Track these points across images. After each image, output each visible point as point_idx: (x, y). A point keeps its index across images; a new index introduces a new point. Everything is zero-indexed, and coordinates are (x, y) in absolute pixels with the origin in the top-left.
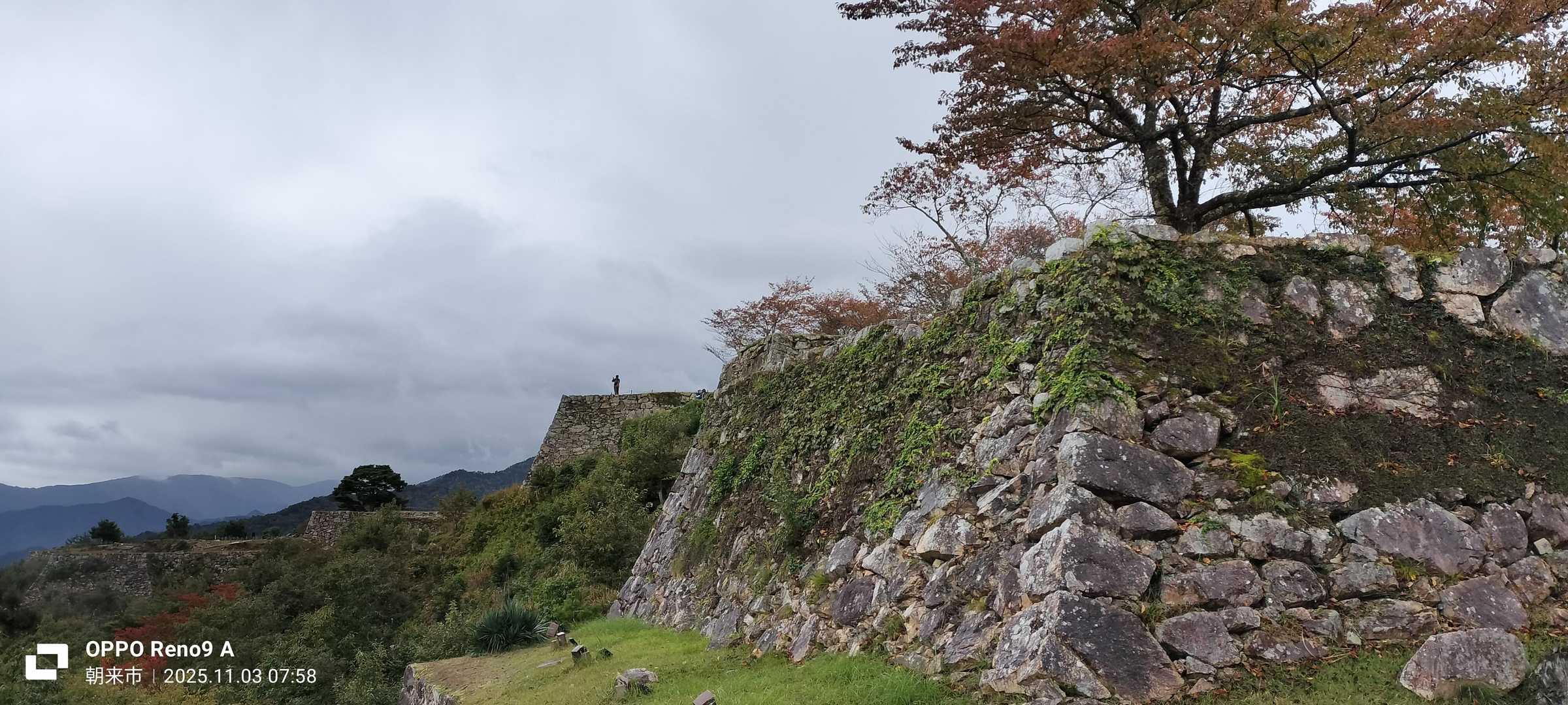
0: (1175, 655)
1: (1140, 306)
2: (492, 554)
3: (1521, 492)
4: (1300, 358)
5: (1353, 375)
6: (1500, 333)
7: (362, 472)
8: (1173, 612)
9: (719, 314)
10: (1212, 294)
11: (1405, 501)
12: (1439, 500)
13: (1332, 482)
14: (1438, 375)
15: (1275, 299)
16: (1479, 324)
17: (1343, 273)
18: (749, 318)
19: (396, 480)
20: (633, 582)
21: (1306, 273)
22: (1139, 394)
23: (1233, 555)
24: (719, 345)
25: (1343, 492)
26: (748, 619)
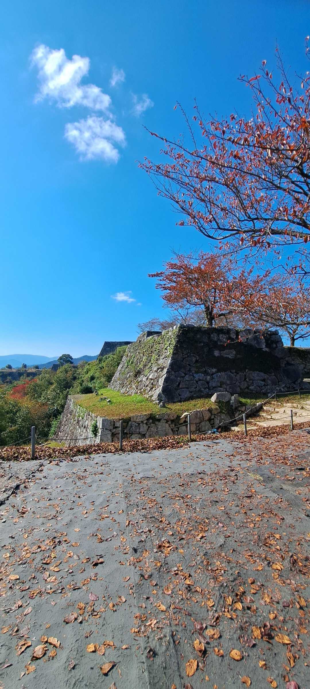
0: (180, 395)
1: (185, 338)
2: (90, 374)
3: (245, 371)
4: (212, 348)
5: (220, 351)
6: (249, 344)
7: (64, 355)
8: (181, 389)
9: (139, 324)
10: (198, 336)
11: (225, 372)
12: (231, 372)
13: (213, 369)
14: (235, 351)
15: (209, 338)
16: (245, 342)
17: (222, 333)
18: (146, 325)
19: (71, 358)
20: (112, 381)
21: (216, 333)
22: (183, 353)
23: (193, 380)
24: (139, 331)
25: (214, 370)
26: (127, 389)
